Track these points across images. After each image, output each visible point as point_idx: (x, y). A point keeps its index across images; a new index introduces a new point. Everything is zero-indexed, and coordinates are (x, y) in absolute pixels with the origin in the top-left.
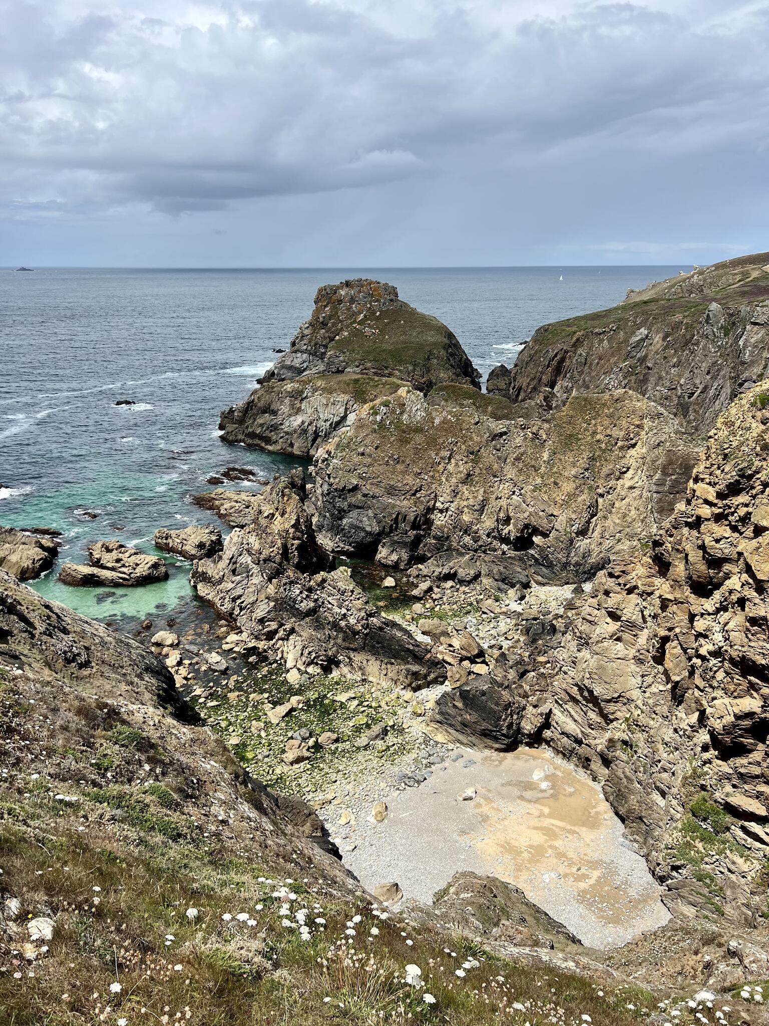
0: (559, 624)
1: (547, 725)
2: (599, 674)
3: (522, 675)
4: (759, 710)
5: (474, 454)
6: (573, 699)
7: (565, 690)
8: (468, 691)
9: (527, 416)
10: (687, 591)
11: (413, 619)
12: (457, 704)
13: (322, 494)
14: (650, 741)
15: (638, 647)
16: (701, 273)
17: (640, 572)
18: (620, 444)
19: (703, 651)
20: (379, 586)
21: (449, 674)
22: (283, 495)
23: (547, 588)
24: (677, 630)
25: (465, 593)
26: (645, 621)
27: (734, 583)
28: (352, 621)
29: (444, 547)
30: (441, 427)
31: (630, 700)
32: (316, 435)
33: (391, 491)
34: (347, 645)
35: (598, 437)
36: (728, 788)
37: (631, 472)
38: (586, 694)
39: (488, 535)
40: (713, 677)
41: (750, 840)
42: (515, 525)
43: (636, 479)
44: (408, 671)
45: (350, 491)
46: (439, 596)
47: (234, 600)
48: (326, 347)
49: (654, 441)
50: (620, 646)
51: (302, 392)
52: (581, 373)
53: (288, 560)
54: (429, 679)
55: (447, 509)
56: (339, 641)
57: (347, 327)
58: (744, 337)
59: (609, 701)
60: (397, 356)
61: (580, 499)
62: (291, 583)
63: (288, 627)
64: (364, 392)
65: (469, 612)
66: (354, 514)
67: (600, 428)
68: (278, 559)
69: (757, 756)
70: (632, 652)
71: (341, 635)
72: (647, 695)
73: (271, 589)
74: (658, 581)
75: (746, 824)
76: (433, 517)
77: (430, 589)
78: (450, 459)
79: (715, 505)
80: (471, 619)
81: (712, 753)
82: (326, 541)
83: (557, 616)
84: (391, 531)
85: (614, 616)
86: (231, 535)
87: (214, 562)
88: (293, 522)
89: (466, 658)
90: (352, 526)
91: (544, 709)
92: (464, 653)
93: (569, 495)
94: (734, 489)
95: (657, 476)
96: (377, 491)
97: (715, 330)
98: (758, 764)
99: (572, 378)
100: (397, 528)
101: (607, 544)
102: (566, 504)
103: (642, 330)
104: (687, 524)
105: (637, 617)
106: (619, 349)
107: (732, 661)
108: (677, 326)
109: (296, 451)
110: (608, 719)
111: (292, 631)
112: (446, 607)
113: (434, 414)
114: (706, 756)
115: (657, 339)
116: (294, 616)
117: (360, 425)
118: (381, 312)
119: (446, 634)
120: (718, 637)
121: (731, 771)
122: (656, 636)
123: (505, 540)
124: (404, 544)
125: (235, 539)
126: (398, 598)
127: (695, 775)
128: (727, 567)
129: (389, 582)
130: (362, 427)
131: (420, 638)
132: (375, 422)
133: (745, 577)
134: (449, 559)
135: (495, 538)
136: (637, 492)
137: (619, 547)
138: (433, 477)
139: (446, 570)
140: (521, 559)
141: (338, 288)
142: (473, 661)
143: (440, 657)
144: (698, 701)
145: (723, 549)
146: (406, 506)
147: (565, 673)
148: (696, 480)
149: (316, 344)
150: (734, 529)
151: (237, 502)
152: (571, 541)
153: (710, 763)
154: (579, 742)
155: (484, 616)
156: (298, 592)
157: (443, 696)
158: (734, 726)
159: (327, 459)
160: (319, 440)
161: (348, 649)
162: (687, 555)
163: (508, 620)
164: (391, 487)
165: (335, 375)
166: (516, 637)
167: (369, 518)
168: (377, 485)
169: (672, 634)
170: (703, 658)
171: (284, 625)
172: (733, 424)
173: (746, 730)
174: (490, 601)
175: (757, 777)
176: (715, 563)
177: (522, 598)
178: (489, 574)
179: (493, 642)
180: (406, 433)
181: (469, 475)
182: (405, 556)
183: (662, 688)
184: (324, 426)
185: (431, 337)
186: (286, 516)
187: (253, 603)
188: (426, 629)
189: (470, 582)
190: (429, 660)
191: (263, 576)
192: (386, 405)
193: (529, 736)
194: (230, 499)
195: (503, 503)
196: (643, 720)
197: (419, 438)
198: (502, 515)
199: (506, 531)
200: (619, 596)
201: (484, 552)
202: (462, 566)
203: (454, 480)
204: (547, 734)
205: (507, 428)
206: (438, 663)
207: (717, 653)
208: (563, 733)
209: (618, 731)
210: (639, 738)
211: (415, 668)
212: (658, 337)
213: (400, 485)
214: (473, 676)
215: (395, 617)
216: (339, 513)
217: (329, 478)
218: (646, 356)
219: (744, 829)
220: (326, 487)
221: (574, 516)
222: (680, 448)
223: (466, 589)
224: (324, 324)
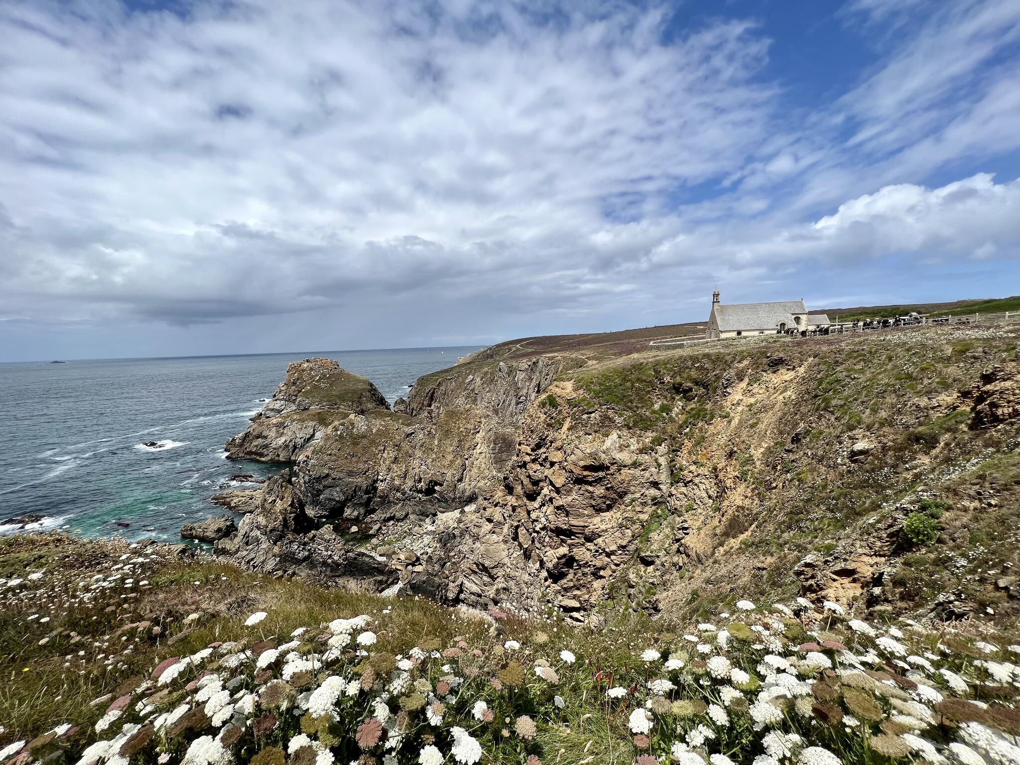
0: (457, 532)
1: (461, 591)
2: (486, 554)
3: (443, 566)
4: (567, 552)
5: (398, 446)
6: (475, 572)
7: (469, 568)
8: (415, 583)
9: (420, 423)
10: (525, 499)
11: (372, 548)
12: (409, 593)
13: (305, 483)
14: (518, 584)
15: (504, 534)
16: (490, 349)
17: (499, 495)
18: (472, 432)
19: (537, 529)
20: (348, 533)
21: (400, 577)
22: (282, 487)
23: (446, 514)
24: (523, 521)
25: (401, 526)
26: (505, 520)
27: (545, 491)
28: (336, 558)
29: (385, 501)
30: (377, 434)
31: (504, 564)
32: (295, 447)
33: (350, 474)
34: (334, 574)
35: (461, 429)
36: (560, 598)
37: (479, 445)
38: (481, 567)
39: (410, 490)
40: (544, 541)
41: (574, 622)
42: (424, 482)
43: (482, 448)
44: (375, 581)
45: (323, 478)
46: (386, 531)
47: (248, 562)
48: (296, 396)
49: (488, 428)
50: (495, 536)
51: (284, 423)
52: (444, 399)
53: (287, 528)
54: (389, 582)
55: (385, 479)
56: (328, 573)
57: (309, 384)
59: (493, 568)
60: (342, 398)
61: (456, 463)
62: (291, 542)
63: (290, 572)
64: (325, 419)
65: (405, 537)
66: (327, 491)
67: (461, 425)
68: (280, 528)
69: (570, 576)
70: (501, 538)
71: (329, 569)
72: (512, 559)
73: (276, 549)
74: (509, 498)
75: (572, 614)
76: (377, 485)
77: (380, 528)
78: (384, 450)
79: (531, 455)
80: (407, 541)
81: (550, 581)
82: (310, 512)
83: (454, 529)
84: (352, 497)
85: (490, 520)
86: (244, 519)
87: (231, 539)
88: (290, 503)
89: (409, 564)
90: (327, 499)
91: (458, 582)
92: (408, 561)
93: (451, 461)
94: (538, 446)
95: (492, 446)
96: (341, 475)
97: (504, 374)
98: (572, 580)
99: (439, 402)
100: (356, 495)
101: (473, 484)
102: (450, 466)
103: (470, 376)
104: (519, 466)
105: (501, 519)
106: (461, 386)
107: (552, 530)
108: (486, 373)
109: (282, 459)
110: (493, 578)
111: (294, 574)
112: (392, 537)
113: (372, 427)
114: (547, 583)
115: (478, 380)
116: (295, 563)
117: (327, 438)
118: (330, 374)
119: (394, 553)
120: (543, 520)
121: (560, 588)
122: (512, 526)
123: (420, 492)
124: (361, 504)
125: (247, 521)
126: (361, 538)
127: (544, 596)
128: (541, 484)
129: (354, 529)
130: (328, 439)
131: (380, 559)
132: (337, 435)
133: (550, 487)
134: (389, 509)
135: (414, 491)
136: (483, 455)
137: (479, 484)
138: (375, 462)
139: (388, 515)
140: (430, 501)
142: (413, 565)
143: (394, 567)
144: (539, 556)
145: (539, 476)
146: (360, 481)
147: (468, 558)
148: (520, 444)
149: (289, 395)
150: (541, 465)
151: (243, 497)
152: (455, 485)
153: (549, 587)
154: (480, 596)
155: (414, 537)
156: (296, 547)
157: (400, 591)
158: (558, 563)
159: (306, 461)
160: (297, 450)
161: (334, 576)
162: (522, 482)
163: (428, 536)
164: (351, 471)
165: (305, 411)
166: (435, 545)
167: (337, 492)
168: (341, 472)
169: (520, 523)
170: (538, 532)
171: (287, 571)
172: (532, 416)
173: (564, 564)
174: (416, 528)
175: (572, 587)
176: (536, 483)
177: (434, 522)
178: (414, 513)
179: (422, 551)
180: (356, 440)
181: (396, 458)
182: (362, 511)
183: (518, 553)
184: (300, 441)
185: (360, 386)
186: (285, 499)
187: (263, 562)
188: (382, 552)
189: (403, 520)
190: (388, 570)
191: (269, 541)
192: (342, 424)
193: (452, 600)
194: (237, 496)
195: (417, 470)
196: (512, 573)
197: (365, 442)
198: (416, 478)
199: (420, 486)
200: (491, 509)
201: (409, 500)
202: (397, 510)
203: (387, 462)
204: (462, 596)
205: (414, 430)
206: (394, 571)
207: (544, 528)
208: (471, 593)
209: (500, 584)
210: (512, 583)
211: (379, 578)
213: (355, 469)
214: (415, 574)
215: (363, 550)
216: (317, 491)
217: (309, 472)
218: (474, 388)
219: (571, 617)
220: (307, 478)
221: (455, 472)
223: (401, 524)
224: (294, 384)
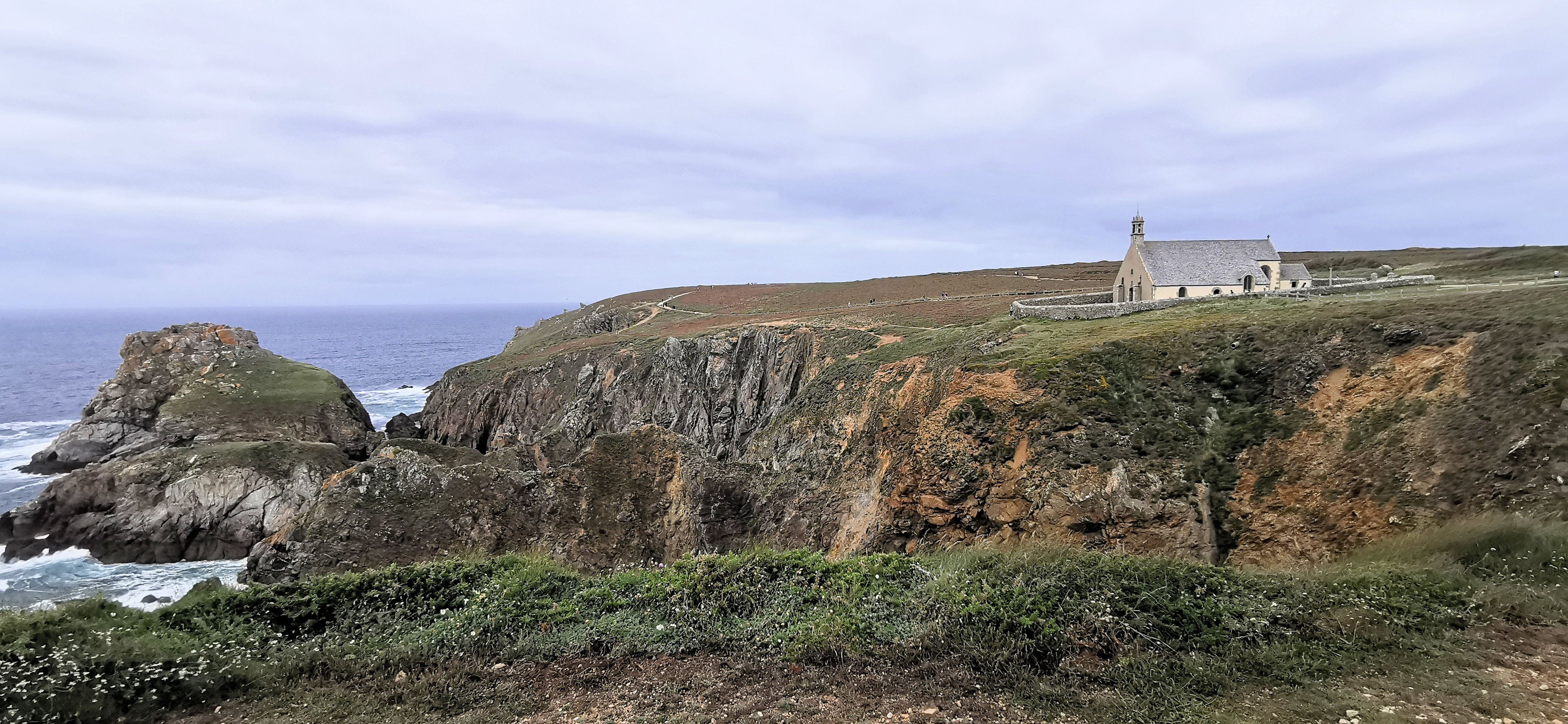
5: (501, 515)
18: (657, 479)
30: (451, 489)
32: (195, 530)
37: (674, 506)
43: (681, 512)
48: (150, 411)
49: (690, 472)
57: (187, 383)
58: (709, 367)
95: (700, 507)
97: (678, 362)
103: (587, 365)
106: (563, 387)
108: (627, 359)
113: (438, 474)
115: (608, 374)
117: (333, 501)
118: (238, 362)
132: (358, 494)
136: (684, 526)
141: (161, 335)
149: (133, 409)
180: (403, 503)
184: (209, 515)
192: (368, 470)
197: (425, 507)
205: (535, 480)
212: (609, 372)
218: (601, 391)
222: (716, 475)
224: (144, 383)
